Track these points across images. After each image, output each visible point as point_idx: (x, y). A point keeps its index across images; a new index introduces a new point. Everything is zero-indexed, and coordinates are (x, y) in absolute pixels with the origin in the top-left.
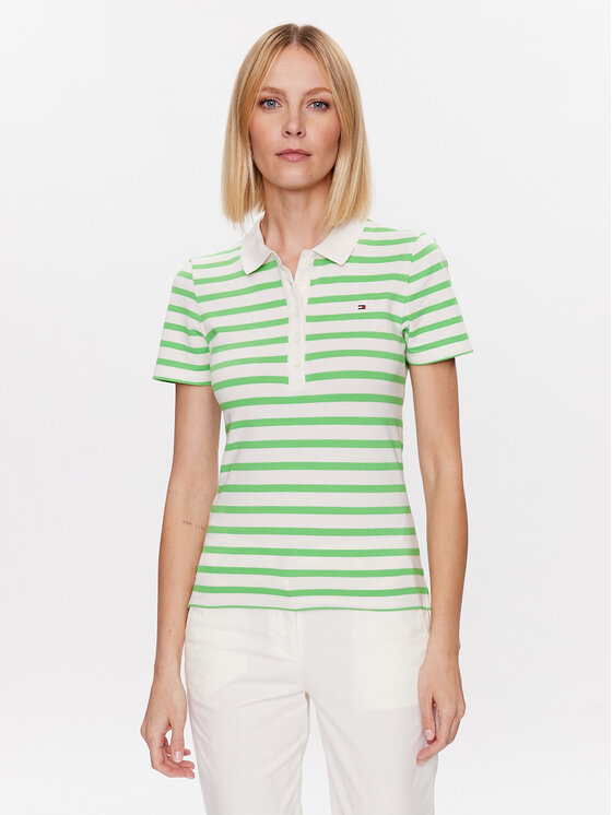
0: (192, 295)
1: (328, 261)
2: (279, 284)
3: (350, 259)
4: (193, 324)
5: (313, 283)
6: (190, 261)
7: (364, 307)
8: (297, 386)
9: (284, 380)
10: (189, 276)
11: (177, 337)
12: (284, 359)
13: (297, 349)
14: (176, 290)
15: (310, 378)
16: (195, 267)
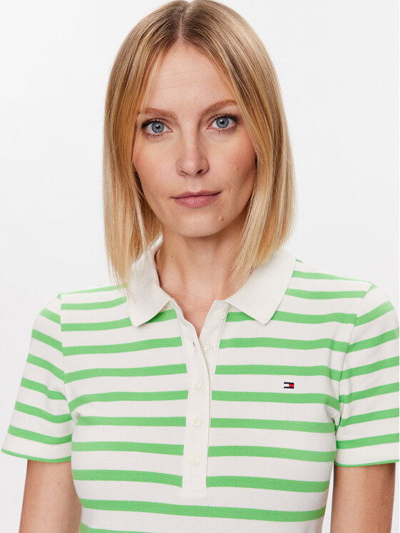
0: (56, 344)
1: (244, 316)
2: (176, 342)
3: (276, 316)
4: (55, 383)
5: (223, 344)
6: (59, 297)
7: (291, 386)
8: (194, 491)
9: (176, 481)
10: (55, 318)
11: (36, 399)
12: (177, 450)
13: (197, 438)
14: (37, 335)
15: (212, 482)
16: (66, 307)
